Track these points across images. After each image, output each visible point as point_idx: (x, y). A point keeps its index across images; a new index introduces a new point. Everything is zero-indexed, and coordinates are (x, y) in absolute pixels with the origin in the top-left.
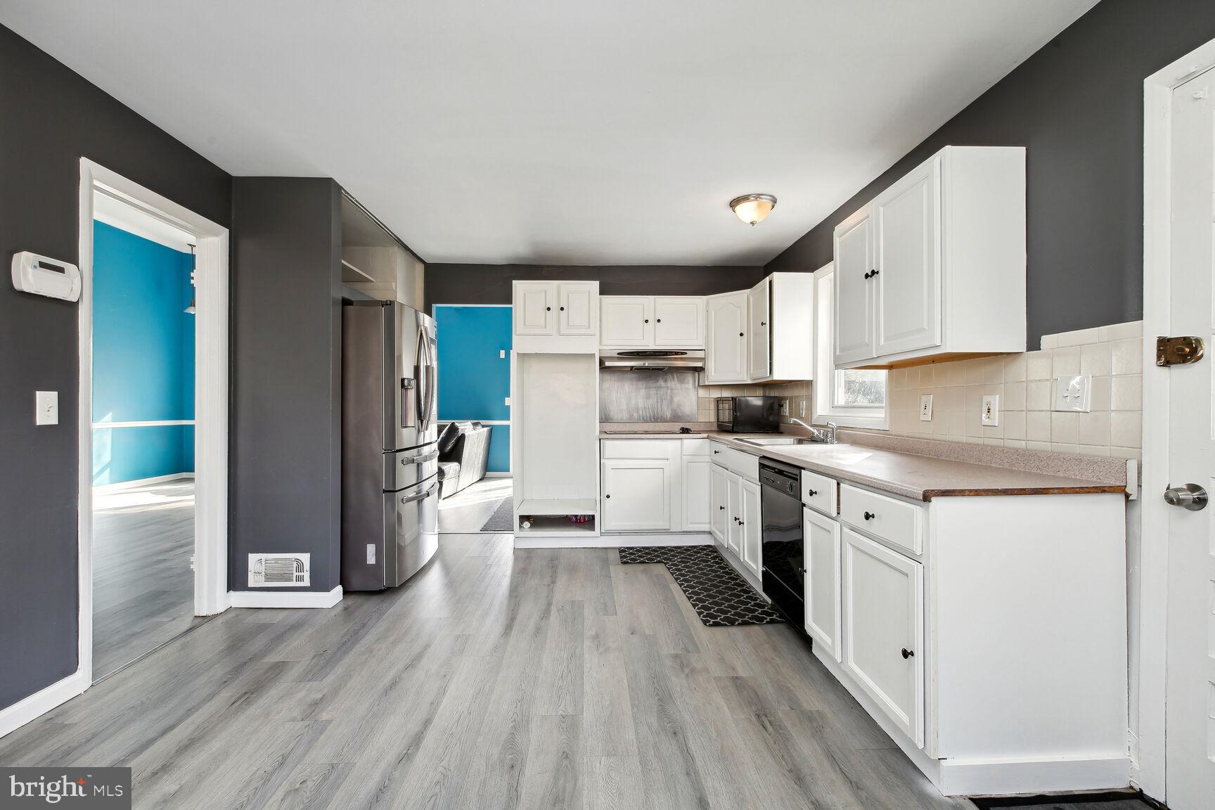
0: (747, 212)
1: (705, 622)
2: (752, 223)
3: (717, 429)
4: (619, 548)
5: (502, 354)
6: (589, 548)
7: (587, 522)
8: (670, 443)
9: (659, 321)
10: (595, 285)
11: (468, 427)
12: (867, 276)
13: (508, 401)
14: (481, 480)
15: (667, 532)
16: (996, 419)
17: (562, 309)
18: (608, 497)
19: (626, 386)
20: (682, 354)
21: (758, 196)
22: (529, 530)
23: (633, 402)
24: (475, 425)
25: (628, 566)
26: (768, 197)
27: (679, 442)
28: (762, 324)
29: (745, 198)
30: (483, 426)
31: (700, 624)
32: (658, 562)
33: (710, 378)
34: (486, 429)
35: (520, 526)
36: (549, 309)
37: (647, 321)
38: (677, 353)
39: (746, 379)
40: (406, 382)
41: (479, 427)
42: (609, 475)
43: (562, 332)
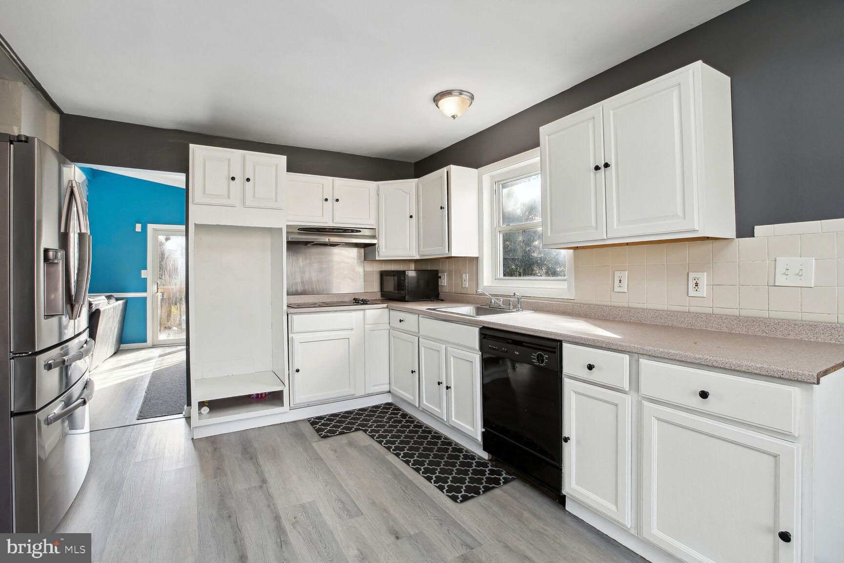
0: (449, 105)
1: (454, 499)
2: (453, 117)
3: (381, 298)
4: (309, 420)
5: (138, 227)
6: (278, 424)
7: (275, 398)
8: (354, 314)
9: (337, 200)
10: (282, 160)
11: (102, 301)
12: (597, 168)
13: (144, 274)
14: (115, 353)
15: (353, 397)
16: (704, 290)
17: (248, 180)
18: (298, 371)
19: (300, 260)
20: (358, 231)
21: (461, 92)
22: (208, 416)
23: (307, 275)
24: (109, 298)
25: (329, 440)
26: (469, 94)
27: (361, 313)
28: (441, 208)
29: (447, 93)
30: (117, 299)
31: (449, 503)
32: (357, 430)
33: (381, 254)
34: (121, 302)
35: (200, 413)
36: (233, 179)
37: (326, 200)
38: (352, 231)
39: (415, 255)
40: (51, 254)
41: (113, 301)
42: (297, 348)
43: (248, 203)
